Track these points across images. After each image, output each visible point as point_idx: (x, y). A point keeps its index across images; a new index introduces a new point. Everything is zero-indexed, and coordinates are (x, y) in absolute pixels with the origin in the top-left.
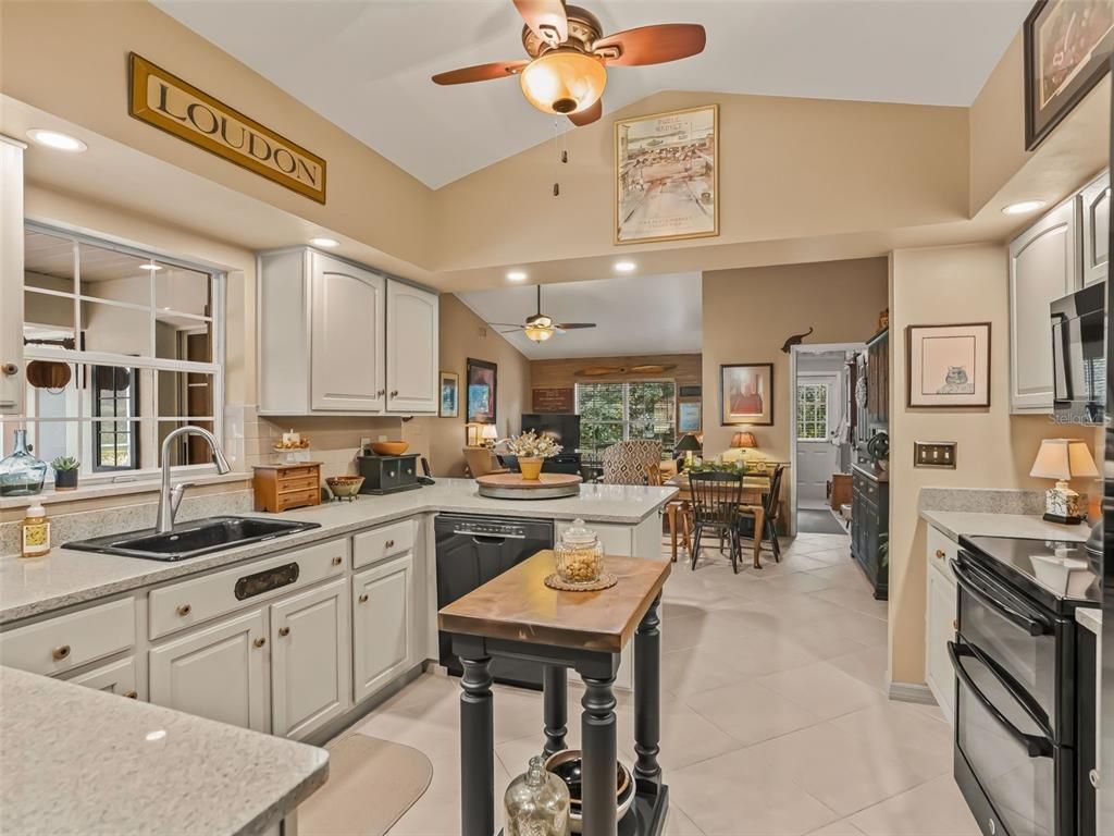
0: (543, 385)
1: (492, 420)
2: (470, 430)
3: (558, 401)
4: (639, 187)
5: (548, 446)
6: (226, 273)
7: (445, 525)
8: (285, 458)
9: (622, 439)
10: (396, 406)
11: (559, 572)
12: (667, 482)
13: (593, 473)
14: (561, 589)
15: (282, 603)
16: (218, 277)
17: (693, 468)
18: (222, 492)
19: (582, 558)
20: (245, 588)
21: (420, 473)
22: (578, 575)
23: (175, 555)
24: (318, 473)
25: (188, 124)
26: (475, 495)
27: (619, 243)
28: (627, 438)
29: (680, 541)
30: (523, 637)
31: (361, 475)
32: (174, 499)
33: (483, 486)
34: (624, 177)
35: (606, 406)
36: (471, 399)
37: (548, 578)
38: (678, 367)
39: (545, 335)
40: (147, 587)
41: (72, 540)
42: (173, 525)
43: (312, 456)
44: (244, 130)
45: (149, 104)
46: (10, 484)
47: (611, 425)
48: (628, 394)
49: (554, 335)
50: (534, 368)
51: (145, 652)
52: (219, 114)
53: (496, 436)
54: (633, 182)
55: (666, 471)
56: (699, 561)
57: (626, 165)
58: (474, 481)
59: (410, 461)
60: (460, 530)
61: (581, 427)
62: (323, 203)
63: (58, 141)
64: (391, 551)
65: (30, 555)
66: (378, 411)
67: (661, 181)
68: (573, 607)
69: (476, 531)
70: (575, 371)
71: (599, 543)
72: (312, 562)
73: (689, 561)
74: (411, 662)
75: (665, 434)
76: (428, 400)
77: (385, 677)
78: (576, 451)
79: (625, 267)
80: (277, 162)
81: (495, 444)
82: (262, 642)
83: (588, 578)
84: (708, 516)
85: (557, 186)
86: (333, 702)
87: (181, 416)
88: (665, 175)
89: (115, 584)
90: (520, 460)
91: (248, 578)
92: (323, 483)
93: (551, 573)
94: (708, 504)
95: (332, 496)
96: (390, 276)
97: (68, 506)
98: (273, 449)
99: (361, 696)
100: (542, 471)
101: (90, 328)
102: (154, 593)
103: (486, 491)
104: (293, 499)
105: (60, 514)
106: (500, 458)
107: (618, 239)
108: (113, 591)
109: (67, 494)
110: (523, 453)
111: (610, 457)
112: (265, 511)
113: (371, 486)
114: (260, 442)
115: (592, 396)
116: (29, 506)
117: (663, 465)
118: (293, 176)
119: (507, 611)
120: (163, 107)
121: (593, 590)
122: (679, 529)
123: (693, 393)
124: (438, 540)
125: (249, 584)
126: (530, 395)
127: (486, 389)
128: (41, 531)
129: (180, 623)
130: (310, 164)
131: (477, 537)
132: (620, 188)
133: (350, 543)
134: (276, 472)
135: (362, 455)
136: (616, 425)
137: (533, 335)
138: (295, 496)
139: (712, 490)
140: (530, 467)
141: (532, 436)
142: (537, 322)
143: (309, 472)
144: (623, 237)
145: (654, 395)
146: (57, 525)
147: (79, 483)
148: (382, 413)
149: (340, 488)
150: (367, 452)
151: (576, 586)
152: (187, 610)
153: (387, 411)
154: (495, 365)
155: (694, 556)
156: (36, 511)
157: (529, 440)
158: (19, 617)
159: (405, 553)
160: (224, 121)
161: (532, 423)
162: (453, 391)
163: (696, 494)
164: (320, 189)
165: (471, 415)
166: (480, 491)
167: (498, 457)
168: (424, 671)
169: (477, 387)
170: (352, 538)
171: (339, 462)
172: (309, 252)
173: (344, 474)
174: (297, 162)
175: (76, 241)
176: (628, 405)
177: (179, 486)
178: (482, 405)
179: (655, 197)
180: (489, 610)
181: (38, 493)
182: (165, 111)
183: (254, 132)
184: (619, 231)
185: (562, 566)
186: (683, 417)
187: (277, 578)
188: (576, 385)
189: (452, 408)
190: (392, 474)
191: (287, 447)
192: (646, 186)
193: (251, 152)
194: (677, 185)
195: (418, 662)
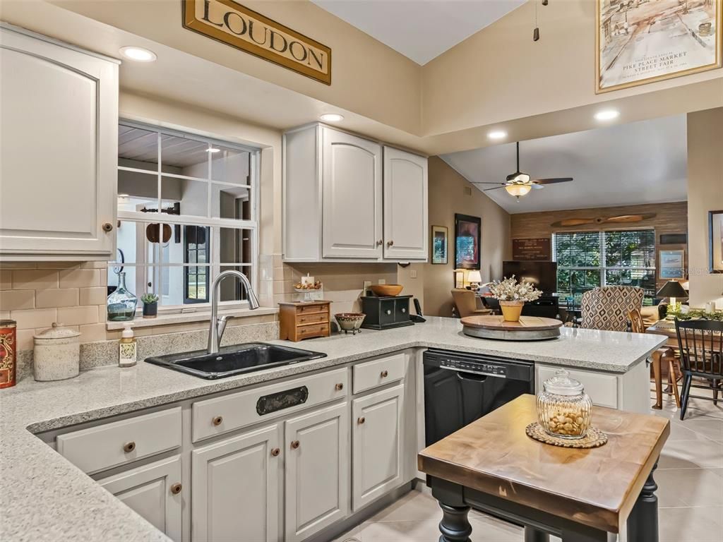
0: (522, 236)
1: (476, 266)
2: (457, 274)
3: (536, 250)
4: (623, 31)
5: (527, 290)
6: (260, 150)
7: (433, 358)
8: (304, 296)
9: (599, 285)
10: (392, 254)
11: (542, 423)
12: (650, 328)
13: (572, 316)
14: (544, 442)
15: (294, 419)
16: (255, 154)
17: (679, 315)
18: (255, 323)
19: (567, 411)
20: (264, 406)
21: (412, 311)
22: (563, 429)
23: (212, 374)
24: (329, 310)
25: (224, 28)
26: (459, 333)
27: (601, 91)
28: (604, 284)
29: (664, 387)
30: (503, 493)
31: (363, 313)
32: (220, 328)
33: (467, 326)
34: (606, 24)
35: (583, 254)
36: (458, 249)
37: (529, 427)
38: (658, 216)
39: (523, 191)
40: (190, 399)
41: (152, 355)
42: (219, 348)
43: (324, 295)
44: (266, 29)
45: (196, 17)
46: (116, 312)
47: (588, 271)
48: (604, 243)
49: (533, 191)
50: (514, 220)
51: (189, 452)
52: (247, 18)
53: (480, 281)
54: (616, 27)
55: (646, 316)
56: (689, 410)
57: (608, 12)
58: (458, 320)
59: (404, 302)
60: (446, 365)
61: (558, 273)
62: (329, 84)
63: (139, 55)
64: (385, 381)
65: (124, 366)
66: (377, 259)
67: (650, 21)
68: (558, 466)
69: (460, 367)
70: (551, 223)
71: (586, 397)
72: (319, 386)
73: (676, 409)
74: (401, 480)
75: (643, 280)
76: (420, 248)
77: (379, 491)
78: (554, 294)
79: (607, 116)
80: (292, 53)
81: (479, 287)
82: (277, 452)
83: (574, 433)
84: (700, 365)
85: (537, 31)
86: (334, 509)
87: (238, 262)
88: (653, 13)
89: (167, 396)
90: (502, 304)
91: (267, 397)
92: (332, 318)
93: (534, 422)
94: (700, 353)
95: (340, 330)
96: (385, 144)
97: (150, 331)
98: (294, 290)
99: (358, 506)
100: (522, 314)
101: (183, 199)
102: (196, 404)
103: (469, 331)
104: (308, 331)
105: (143, 335)
106: (483, 299)
107: (600, 88)
108: (166, 401)
109: (150, 321)
110: (504, 297)
111: (588, 301)
112: (287, 339)
113: (372, 322)
114: (285, 283)
115: (569, 245)
116: (124, 329)
117: (644, 311)
118: (305, 63)
119: (486, 461)
120: (206, 18)
121: (580, 448)
122: (663, 374)
123: (678, 240)
124: (426, 373)
125: (268, 402)
126: (511, 244)
127: (471, 239)
128: (131, 347)
129: (215, 431)
130: (317, 51)
131: (460, 372)
132: (602, 35)
133: (350, 371)
134: (295, 308)
135: (365, 295)
136: (592, 271)
137: (512, 190)
138: (311, 328)
139: (703, 339)
140: (510, 311)
141: (513, 281)
142: (517, 179)
143: (322, 308)
144: (605, 84)
145: (631, 244)
146: (143, 344)
147: (158, 312)
148: (380, 260)
149: (346, 323)
150: (369, 293)
151: (560, 440)
152: (219, 420)
153: (384, 259)
154: (480, 219)
155: (683, 404)
156: (128, 333)
157: (510, 285)
158: (101, 416)
159: (396, 383)
160: (251, 23)
161: (512, 270)
162: (443, 242)
163: (684, 342)
164: (326, 73)
165: (459, 261)
166: (464, 330)
167: (482, 298)
168: (413, 488)
169: (464, 238)
170: (352, 368)
171: (346, 301)
172: (320, 127)
173: (350, 312)
174: (307, 51)
175: (159, 132)
176: (604, 254)
177: (224, 318)
178: (469, 254)
179: (641, 38)
180: (469, 458)
181: (132, 319)
182: (208, 20)
183: (274, 30)
184: (601, 79)
185: (545, 417)
186: (663, 265)
187: (290, 398)
188: (553, 236)
189: (443, 257)
190: (389, 312)
191: (304, 288)
192: (631, 29)
193: (272, 47)
194: (667, 21)
195: (408, 480)
